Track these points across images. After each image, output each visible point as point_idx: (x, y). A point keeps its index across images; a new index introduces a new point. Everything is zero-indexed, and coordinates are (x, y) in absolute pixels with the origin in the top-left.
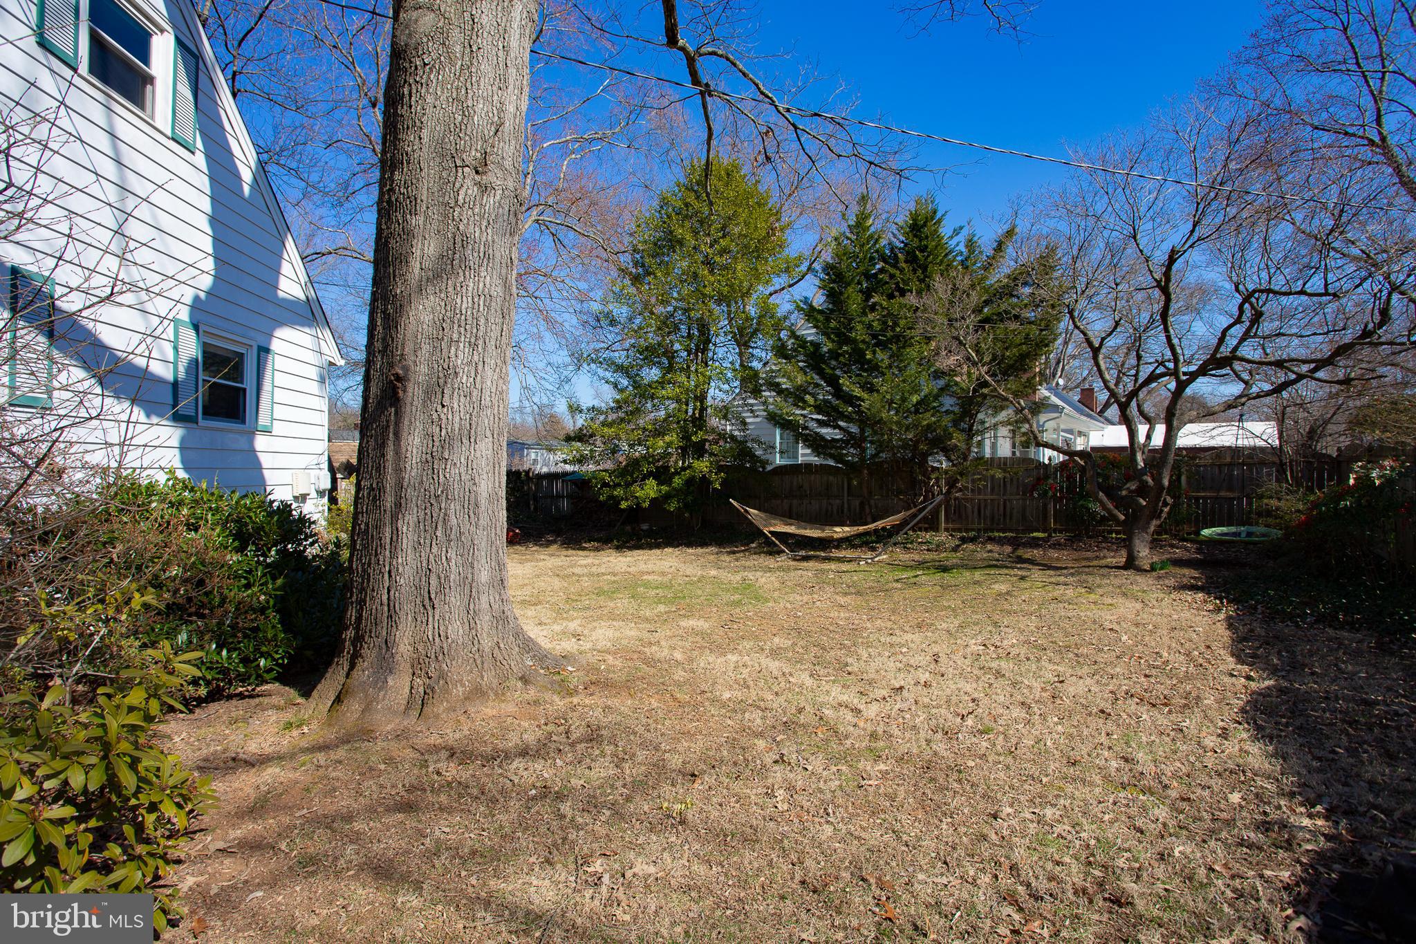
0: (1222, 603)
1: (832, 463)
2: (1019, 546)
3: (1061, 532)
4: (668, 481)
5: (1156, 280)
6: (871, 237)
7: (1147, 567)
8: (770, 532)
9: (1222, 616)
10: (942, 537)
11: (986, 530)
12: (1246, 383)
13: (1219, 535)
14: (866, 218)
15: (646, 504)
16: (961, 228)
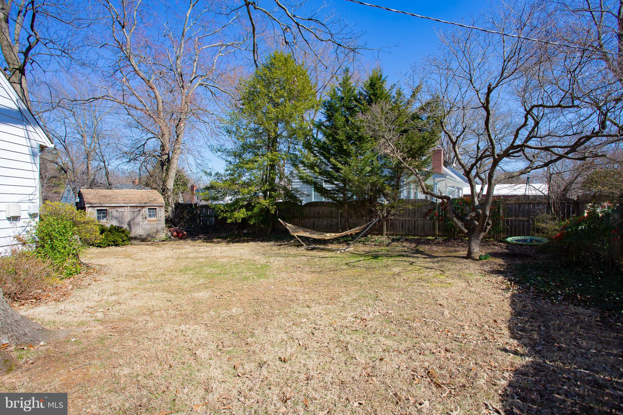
0: (511, 284)
1: (330, 200)
2: (419, 243)
3: (441, 237)
4: (252, 210)
5: (482, 103)
6: (350, 89)
7: (477, 258)
8: (297, 236)
9: (509, 294)
10: (384, 239)
11: (405, 235)
12: (531, 161)
13: (516, 240)
14: (347, 80)
15: (240, 221)
16: (395, 85)
